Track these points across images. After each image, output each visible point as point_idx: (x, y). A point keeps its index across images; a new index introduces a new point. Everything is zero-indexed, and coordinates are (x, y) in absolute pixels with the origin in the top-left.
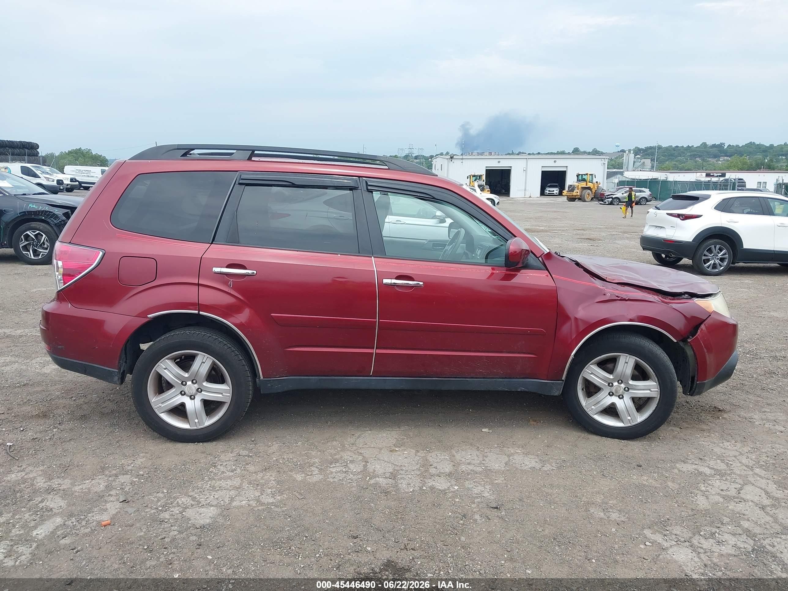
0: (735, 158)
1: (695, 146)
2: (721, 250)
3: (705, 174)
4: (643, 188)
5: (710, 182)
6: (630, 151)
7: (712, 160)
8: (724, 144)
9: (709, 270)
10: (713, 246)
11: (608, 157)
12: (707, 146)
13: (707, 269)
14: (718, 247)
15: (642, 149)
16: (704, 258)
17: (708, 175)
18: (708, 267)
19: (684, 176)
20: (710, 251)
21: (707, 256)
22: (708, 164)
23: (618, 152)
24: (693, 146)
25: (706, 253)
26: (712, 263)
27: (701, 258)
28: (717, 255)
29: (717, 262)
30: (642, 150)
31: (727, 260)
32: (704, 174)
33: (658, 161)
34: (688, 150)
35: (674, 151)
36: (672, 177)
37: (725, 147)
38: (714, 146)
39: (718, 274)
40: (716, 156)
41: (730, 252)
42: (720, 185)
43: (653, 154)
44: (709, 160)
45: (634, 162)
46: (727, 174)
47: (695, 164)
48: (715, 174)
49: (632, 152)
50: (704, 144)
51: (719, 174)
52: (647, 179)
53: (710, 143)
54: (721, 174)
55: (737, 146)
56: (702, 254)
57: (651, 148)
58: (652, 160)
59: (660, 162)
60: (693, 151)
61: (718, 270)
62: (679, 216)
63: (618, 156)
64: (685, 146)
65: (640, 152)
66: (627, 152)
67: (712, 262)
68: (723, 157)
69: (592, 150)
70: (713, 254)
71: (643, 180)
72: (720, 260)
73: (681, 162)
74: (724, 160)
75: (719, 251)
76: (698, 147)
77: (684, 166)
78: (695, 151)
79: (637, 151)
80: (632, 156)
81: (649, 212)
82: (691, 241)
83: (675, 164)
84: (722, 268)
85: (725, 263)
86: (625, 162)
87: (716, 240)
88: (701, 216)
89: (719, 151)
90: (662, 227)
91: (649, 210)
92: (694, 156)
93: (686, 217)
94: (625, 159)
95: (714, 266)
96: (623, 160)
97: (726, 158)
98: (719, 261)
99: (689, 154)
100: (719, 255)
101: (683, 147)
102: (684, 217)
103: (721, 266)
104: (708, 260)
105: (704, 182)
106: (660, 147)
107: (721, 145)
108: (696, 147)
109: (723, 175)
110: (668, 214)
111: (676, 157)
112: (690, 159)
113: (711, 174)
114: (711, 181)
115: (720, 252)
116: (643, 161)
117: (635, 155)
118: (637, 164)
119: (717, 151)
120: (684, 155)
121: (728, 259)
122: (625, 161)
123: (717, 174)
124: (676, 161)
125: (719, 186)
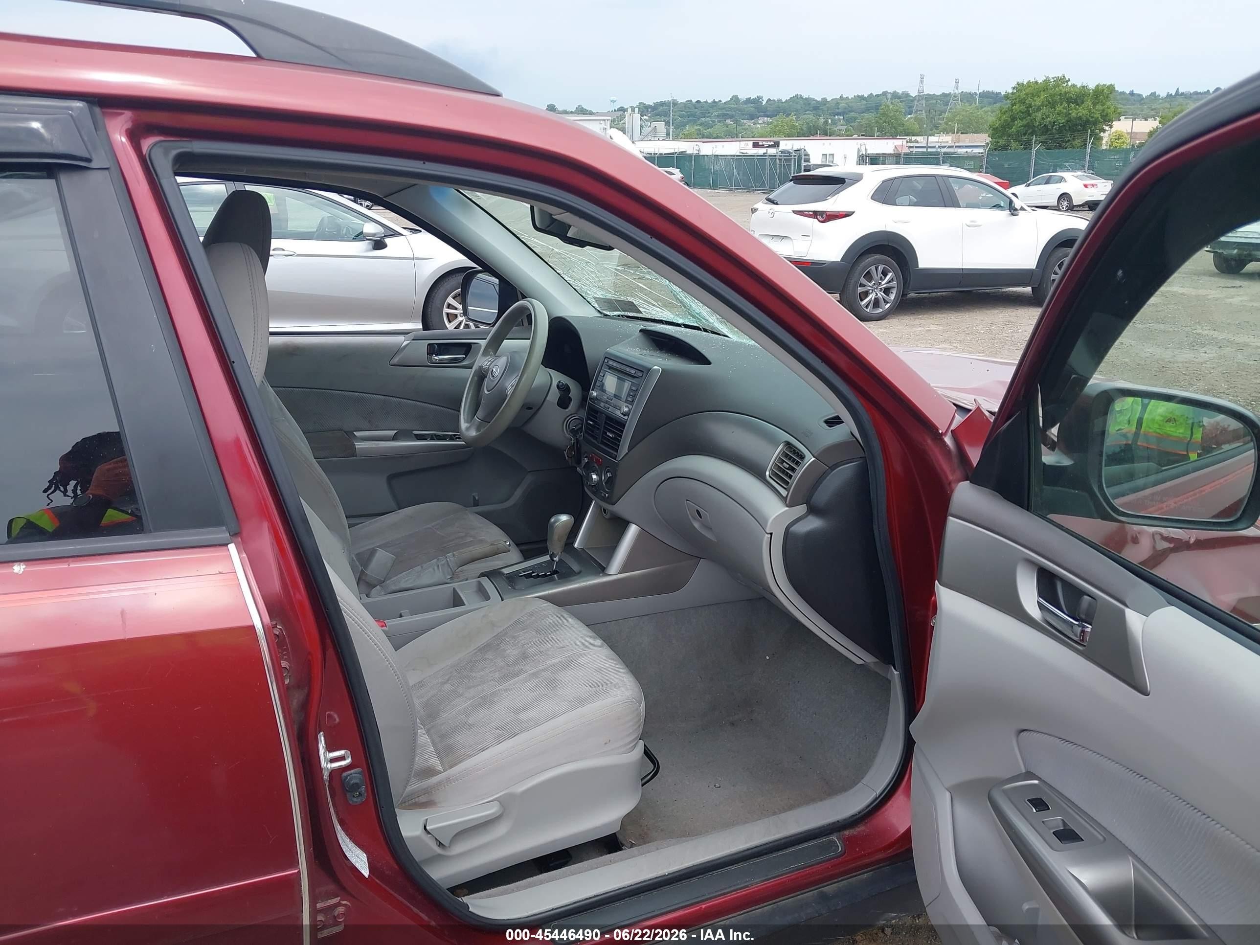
0: (780, 120)
1: (723, 102)
2: (885, 274)
3: (752, 142)
4: (671, 168)
5: (765, 156)
6: (633, 110)
7: (749, 123)
8: (761, 98)
9: (868, 310)
10: (873, 268)
11: (610, 118)
12: (740, 100)
13: (865, 309)
14: (881, 268)
15: (650, 106)
16: (860, 289)
17: (756, 145)
18: (867, 307)
19: (723, 147)
20: (869, 276)
21: (864, 286)
22: (743, 129)
23: (615, 110)
24: (720, 101)
25: (863, 280)
26: (873, 298)
27: (855, 290)
28: (880, 283)
29: (881, 295)
30: (650, 108)
31: (894, 291)
32: (751, 144)
33: (674, 125)
34: (715, 108)
35: (696, 108)
36: (707, 149)
37: (764, 103)
38: (748, 101)
39: (883, 316)
40: (752, 117)
41: (899, 276)
42: (780, 160)
43: (666, 114)
44: (743, 123)
45: (641, 127)
46: (781, 142)
47: (725, 128)
48: (766, 144)
49: (637, 110)
50: (735, 98)
51: (770, 144)
52: (673, 153)
53: (743, 97)
54: (773, 143)
55: (779, 101)
56: (856, 283)
57: (662, 104)
58: (667, 124)
59: (679, 126)
60: (721, 109)
61: (881, 310)
62: (815, 214)
63: (615, 117)
64: (710, 101)
65: (648, 111)
66: (630, 110)
67: (872, 296)
68: (762, 118)
69: (575, 109)
70: (873, 282)
71: (665, 154)
72: (884, 292)
73: (708, 126)
74: (764, 123)
75: (882, 275)
76: (727, 102)
77: (711, 132)
78: (724, 108)
79: (644, 109)
80: (637, 116)
81: (756, 210)
82: (839, 259)
83: (699, 130)
84: (888, 305)
85: (892, 297)
86: (628, 128)
87: (878, 256)
88: (852, 213)
89: (755, 108)
90: (783, 237)
91: (756, 206)
92: (725, 116)
93: (829, 217)
94: (628, 122)
95: (876, 303)
96: (625, 123)
97: (766, 118)
98: (883, 294)
99: (716, 114)
100: (883, 283)
101: (706, 102)
102: (824, 216)
103: (886, 302)
104: (866, 294)
105: (757, 156)
106: (675, 103)
107: (757, 101)
108: (725, 103)
109: (776, 145)
110: (795, 212)
111: (699, 118)
112: (719, 122)
113: (760, 144)
114: (766, 153)
115: (883, 277)
116: (653, 124)
117: (642, 116)
118: (647, 130)
119: (752, 109)
120: (709, 115)
121: (896, 289)
122: (628, 125)
123: (768, 143)
124: (701, 124)
125: (778, 161)
